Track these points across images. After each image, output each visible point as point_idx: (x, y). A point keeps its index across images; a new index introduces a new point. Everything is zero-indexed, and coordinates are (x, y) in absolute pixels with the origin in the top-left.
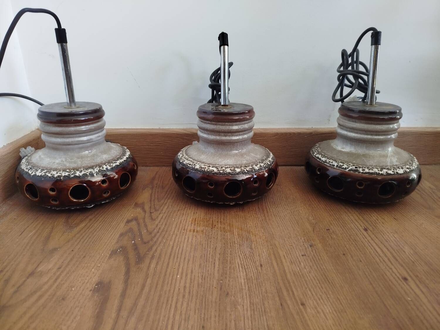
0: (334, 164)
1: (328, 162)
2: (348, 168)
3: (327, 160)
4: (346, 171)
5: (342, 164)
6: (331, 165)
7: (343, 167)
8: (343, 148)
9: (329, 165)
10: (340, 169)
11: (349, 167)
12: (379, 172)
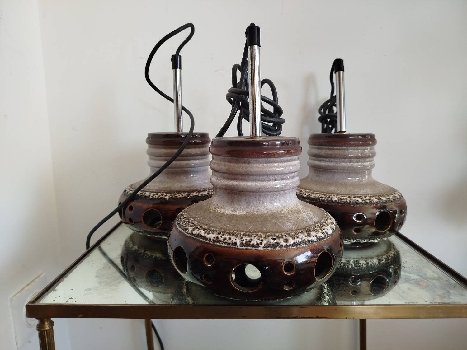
0: (234, 241)
1: (222, 239)
2: (261, 243)
3: (219, 236)
4: (260, 248)
5: (248, 239)
6: (228, 244)
7: (252, 243)
8: (235, 210)
9: (226, 245)
10: (249, 248)
11: (262, 241)
12: (307, 238)
